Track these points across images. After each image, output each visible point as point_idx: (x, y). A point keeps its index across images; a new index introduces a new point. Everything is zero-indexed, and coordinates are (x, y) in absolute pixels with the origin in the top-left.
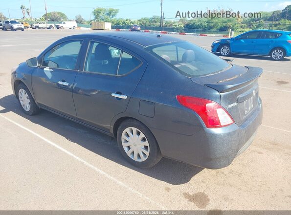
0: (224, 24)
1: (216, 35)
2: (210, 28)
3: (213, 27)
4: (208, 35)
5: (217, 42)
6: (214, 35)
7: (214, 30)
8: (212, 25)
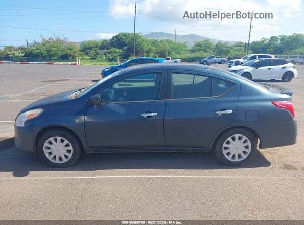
0: (65, 52)
1: (64, 63)
2: (50, 56)
3: (53, 56)
4: (55, 63)
5: (107, 69)
6: (62, 63)
7: (55, 58)
8: (52, 53)
